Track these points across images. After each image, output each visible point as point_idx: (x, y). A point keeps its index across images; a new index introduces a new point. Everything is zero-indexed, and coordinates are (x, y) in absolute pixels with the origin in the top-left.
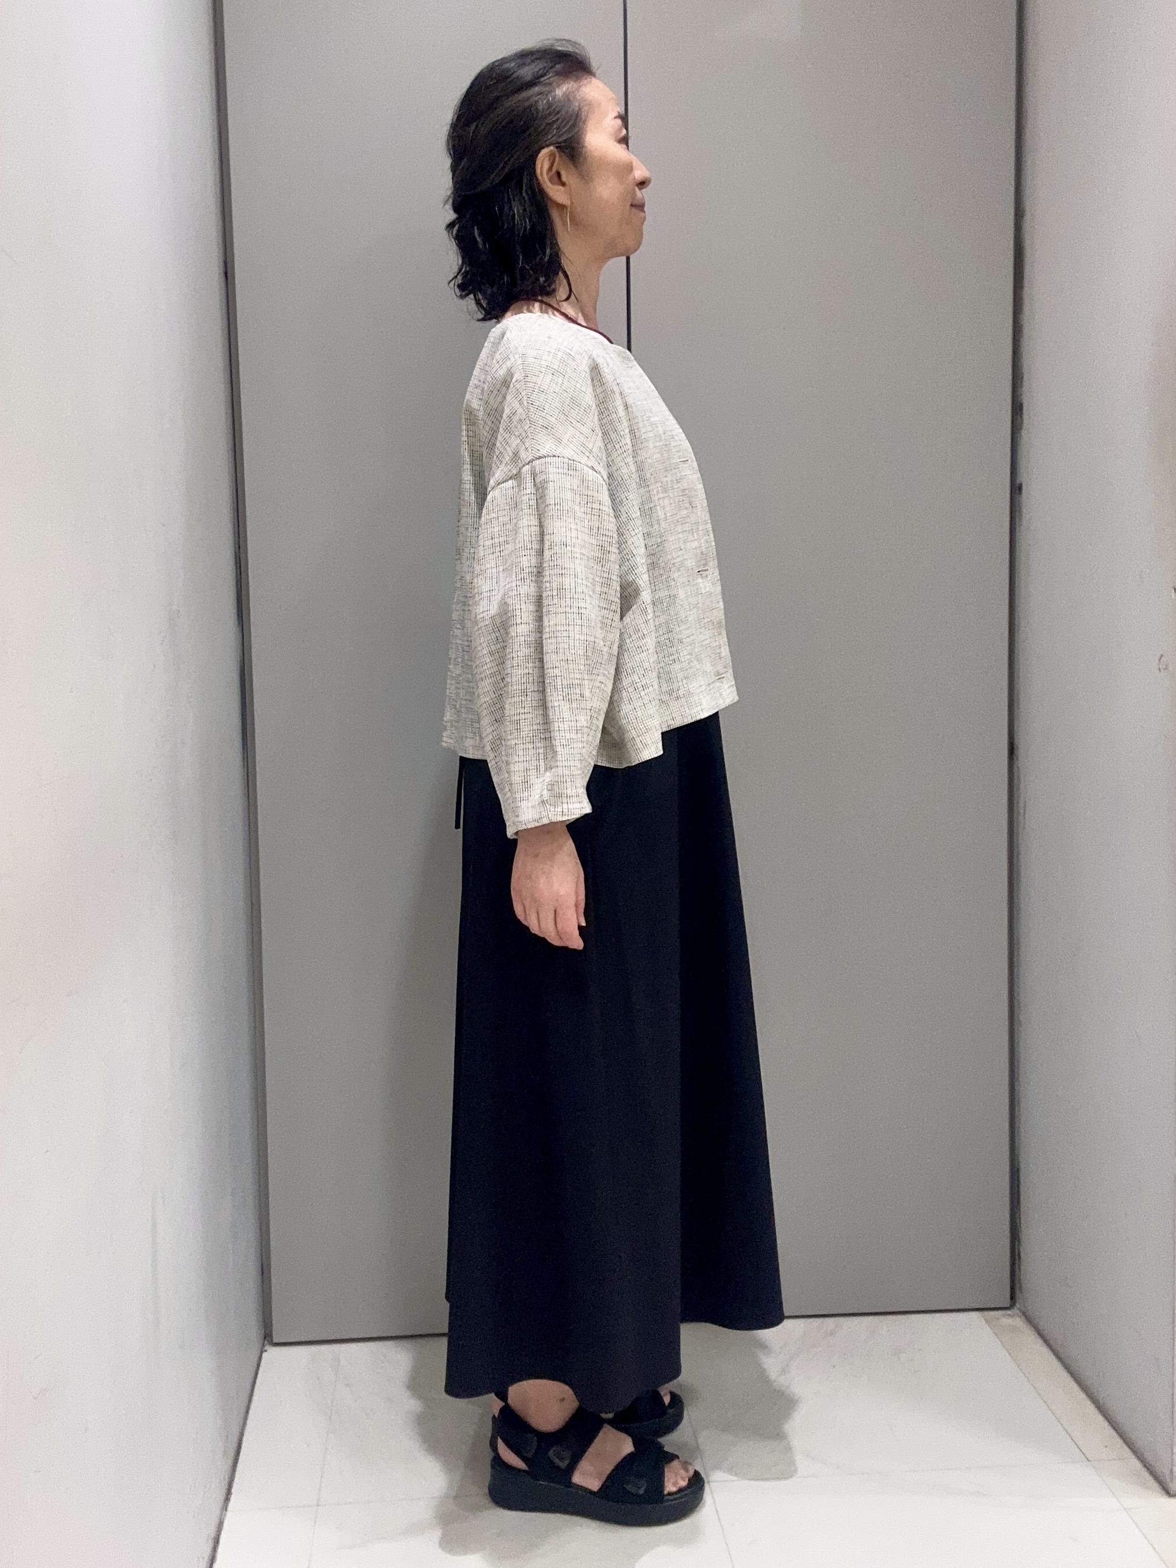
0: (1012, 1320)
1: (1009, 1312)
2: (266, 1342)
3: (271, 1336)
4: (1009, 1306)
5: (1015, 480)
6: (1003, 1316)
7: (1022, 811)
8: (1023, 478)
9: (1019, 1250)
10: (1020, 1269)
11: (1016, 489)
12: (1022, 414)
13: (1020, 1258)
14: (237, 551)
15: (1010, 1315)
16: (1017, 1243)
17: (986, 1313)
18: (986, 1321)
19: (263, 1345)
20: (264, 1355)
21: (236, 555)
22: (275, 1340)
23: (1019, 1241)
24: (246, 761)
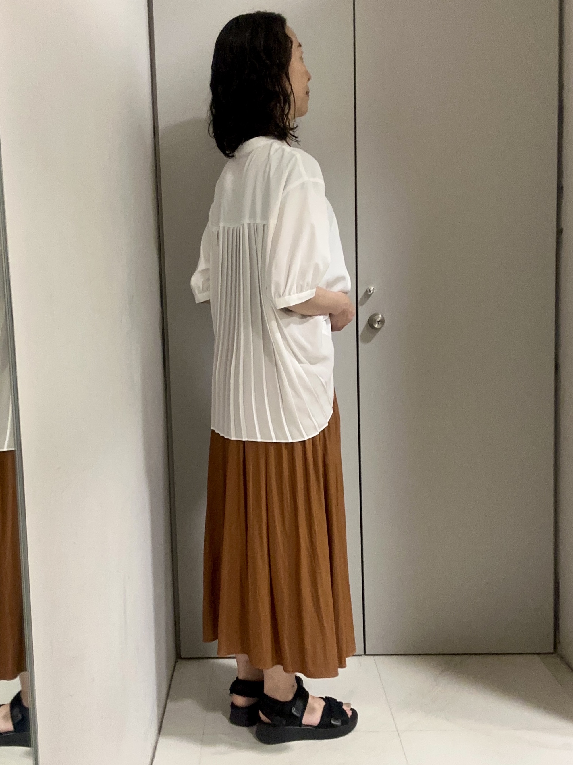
0: (554, 660)
1: (554, 655)
2: (178, 658)
3: (181, 655)
4: (552, 651)
5: (559, 227)
6: (550, 657)
7: (562, 399)
8: (563, 225)
9: (559, 624)
10: (559, 633)
11: (559, 231)
12: (562, 192)
13: (559, 629)
17: (541, 656)
18: (542, 660)
20: (177, 663)
22: (182, 657)
23: (559, 619)
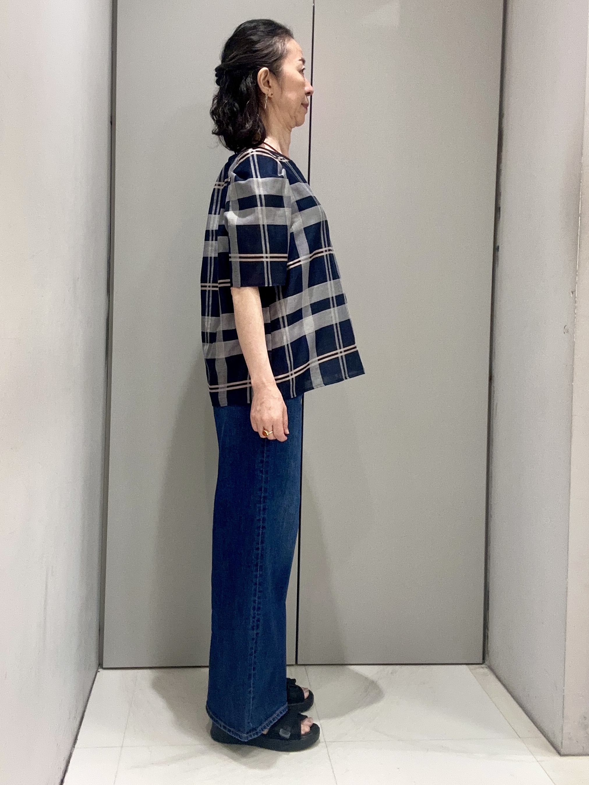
0: (482, 670)
2: (99, 667)
3: (102, 665)
4: (481, 662)
5: (496, 244)
6: (479, 667)
7: (495, 409)
8: (499, 243)
9: (488, 634)
10: (488, 643)
11: (496, 249)
12: (500, 212)
13: (488, 638)
14: (109, 259)
15: (482, 667)
16: (487, 629)
17: (470, 666)
18: (470, 670)
19: (98, 669)
20: (98, 673)
21: (108, 261)
22: (104, 667)
23: (488, 629)
24: (107, 364)
